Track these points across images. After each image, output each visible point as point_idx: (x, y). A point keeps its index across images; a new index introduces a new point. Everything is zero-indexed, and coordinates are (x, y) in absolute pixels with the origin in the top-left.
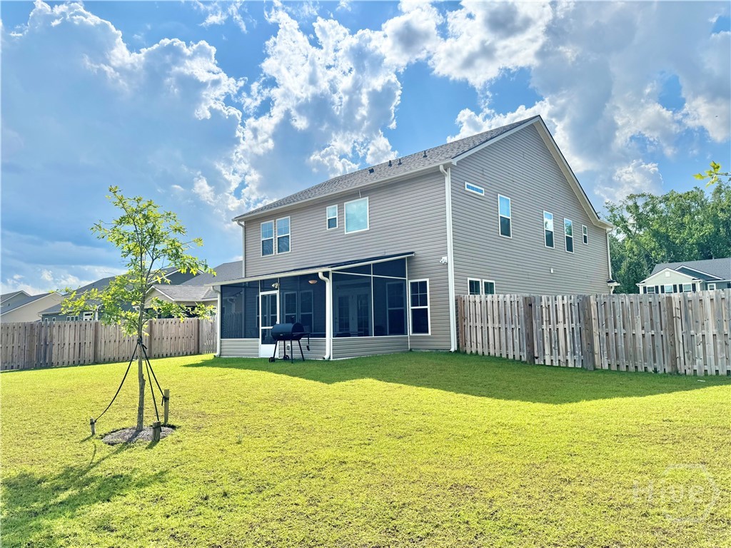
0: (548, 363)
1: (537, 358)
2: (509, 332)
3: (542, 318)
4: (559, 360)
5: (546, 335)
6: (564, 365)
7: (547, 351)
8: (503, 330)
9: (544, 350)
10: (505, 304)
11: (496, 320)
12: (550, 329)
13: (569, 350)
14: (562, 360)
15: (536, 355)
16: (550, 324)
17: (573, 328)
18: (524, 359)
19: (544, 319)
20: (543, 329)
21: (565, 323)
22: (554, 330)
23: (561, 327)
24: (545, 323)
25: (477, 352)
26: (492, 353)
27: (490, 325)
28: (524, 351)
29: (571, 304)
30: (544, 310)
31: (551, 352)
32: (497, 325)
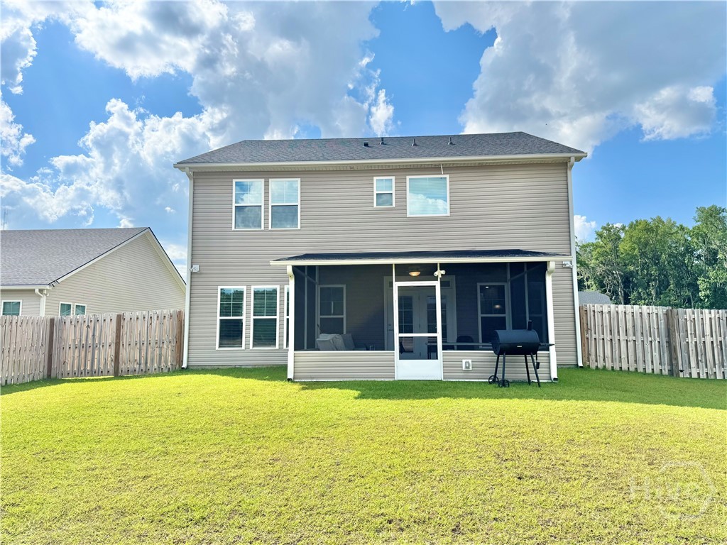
0: (695, 375)
1: (682, 371)
2: (647, 346)
3: (687, 331)
4: (707, 373)
5: (692, 347)
6: (712, 377)
7: (693, 364)
8: (639, 343)
9: (690, 363)
10: (641, 316)
11: (630, 331)
12: (696, 342)
13: (717, 362)
14: (710, 372)
15: (681, 368)
16: (695, 337)
17: (721, 342)
18: (666, 372)
19: (689, 332)
20: (688, 342)
21: (712, 336)
22: (700, 343)
23: (708, 340)
24: (689, 336)
25: (605, 367)
26: (625, 367)
27: (623, 337)
28: (665, 365)
29: (719, 318)
30: (688, 323)
31: (698, 363)
32: (631, 338)
